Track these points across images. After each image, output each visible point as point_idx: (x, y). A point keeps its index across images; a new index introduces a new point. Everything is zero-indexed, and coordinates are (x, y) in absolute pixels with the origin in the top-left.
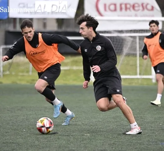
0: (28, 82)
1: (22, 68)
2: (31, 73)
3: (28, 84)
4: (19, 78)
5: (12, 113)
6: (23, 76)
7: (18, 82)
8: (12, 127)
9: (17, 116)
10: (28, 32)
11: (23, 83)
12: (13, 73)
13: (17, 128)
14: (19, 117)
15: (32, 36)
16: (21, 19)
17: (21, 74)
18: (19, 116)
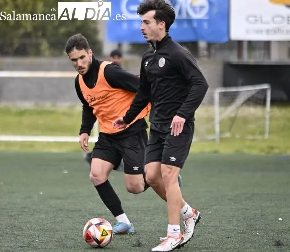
0: (262, 150)
1: (252, 127)
2: (267, 136)
3: (263, 154)
4: (248, 143)
5: (237, 205)
6: (254, 140)
7: (246, 151)
8: (236, 228)
9: (245, 209)
10: (78, 59)
11: (255, 152)
12: (237, 136)
13: (245, 230)
14: (248, 211)
15: (86, 66)
16: (250, 43)
17: (250, 137)
18: (247, 209)
